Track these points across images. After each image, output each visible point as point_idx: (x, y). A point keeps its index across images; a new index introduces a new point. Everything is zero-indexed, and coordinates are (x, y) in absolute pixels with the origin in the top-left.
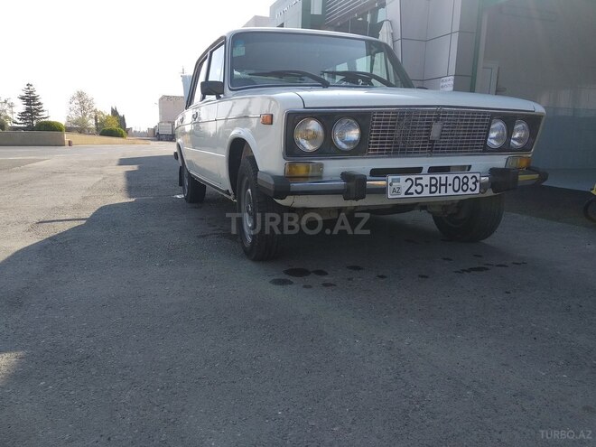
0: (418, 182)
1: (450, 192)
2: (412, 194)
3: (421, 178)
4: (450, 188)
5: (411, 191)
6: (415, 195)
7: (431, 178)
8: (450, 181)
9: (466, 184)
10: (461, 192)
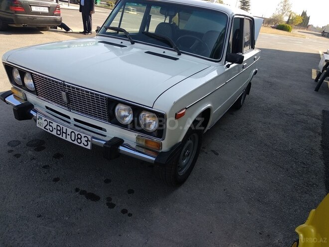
0: (51, 124)
1: (68, 139)
2: (47, 129)
3: (52, 123)
4: (69, 137)
5: (47, 127)
6: (49, 131)
7: (57, 125)
8: (69, 132)
9: (80, 139)
10: (75, 142)
